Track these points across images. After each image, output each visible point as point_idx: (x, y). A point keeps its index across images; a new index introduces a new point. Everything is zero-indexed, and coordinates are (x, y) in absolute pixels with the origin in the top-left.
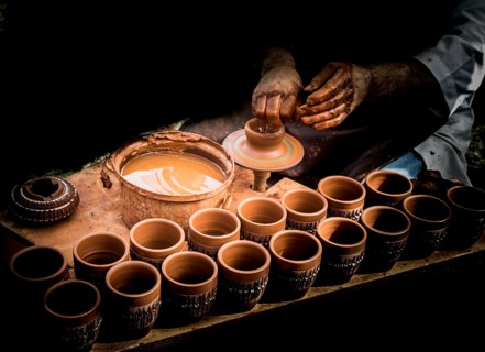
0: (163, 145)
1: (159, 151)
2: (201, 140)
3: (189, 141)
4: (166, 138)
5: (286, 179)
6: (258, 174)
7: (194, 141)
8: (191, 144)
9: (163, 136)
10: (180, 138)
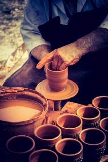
0: (5, 96)
1: (3, 99)
2: (25, 90)
3: (18, 91)
4: (6, 92)
5: (69, 102)
6: (56, 102)
7: (21, 91)
8: (20, 93)
9: (4, 91)
10: (14, 91)
